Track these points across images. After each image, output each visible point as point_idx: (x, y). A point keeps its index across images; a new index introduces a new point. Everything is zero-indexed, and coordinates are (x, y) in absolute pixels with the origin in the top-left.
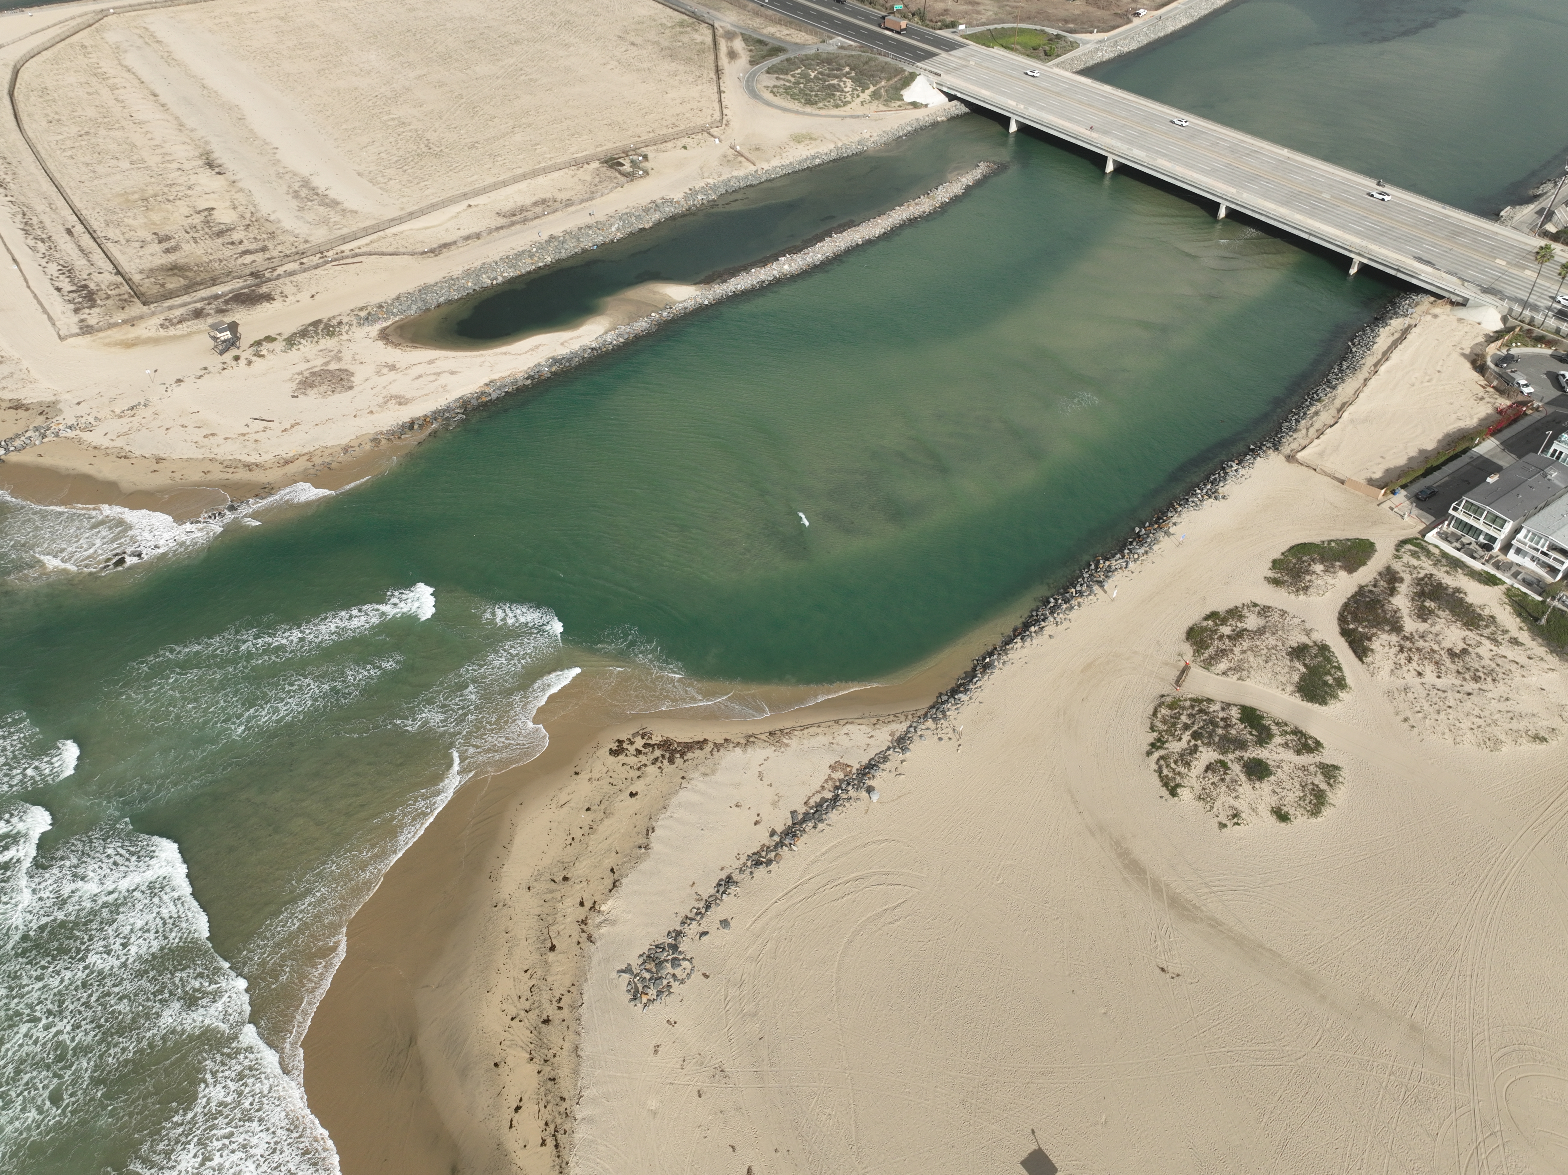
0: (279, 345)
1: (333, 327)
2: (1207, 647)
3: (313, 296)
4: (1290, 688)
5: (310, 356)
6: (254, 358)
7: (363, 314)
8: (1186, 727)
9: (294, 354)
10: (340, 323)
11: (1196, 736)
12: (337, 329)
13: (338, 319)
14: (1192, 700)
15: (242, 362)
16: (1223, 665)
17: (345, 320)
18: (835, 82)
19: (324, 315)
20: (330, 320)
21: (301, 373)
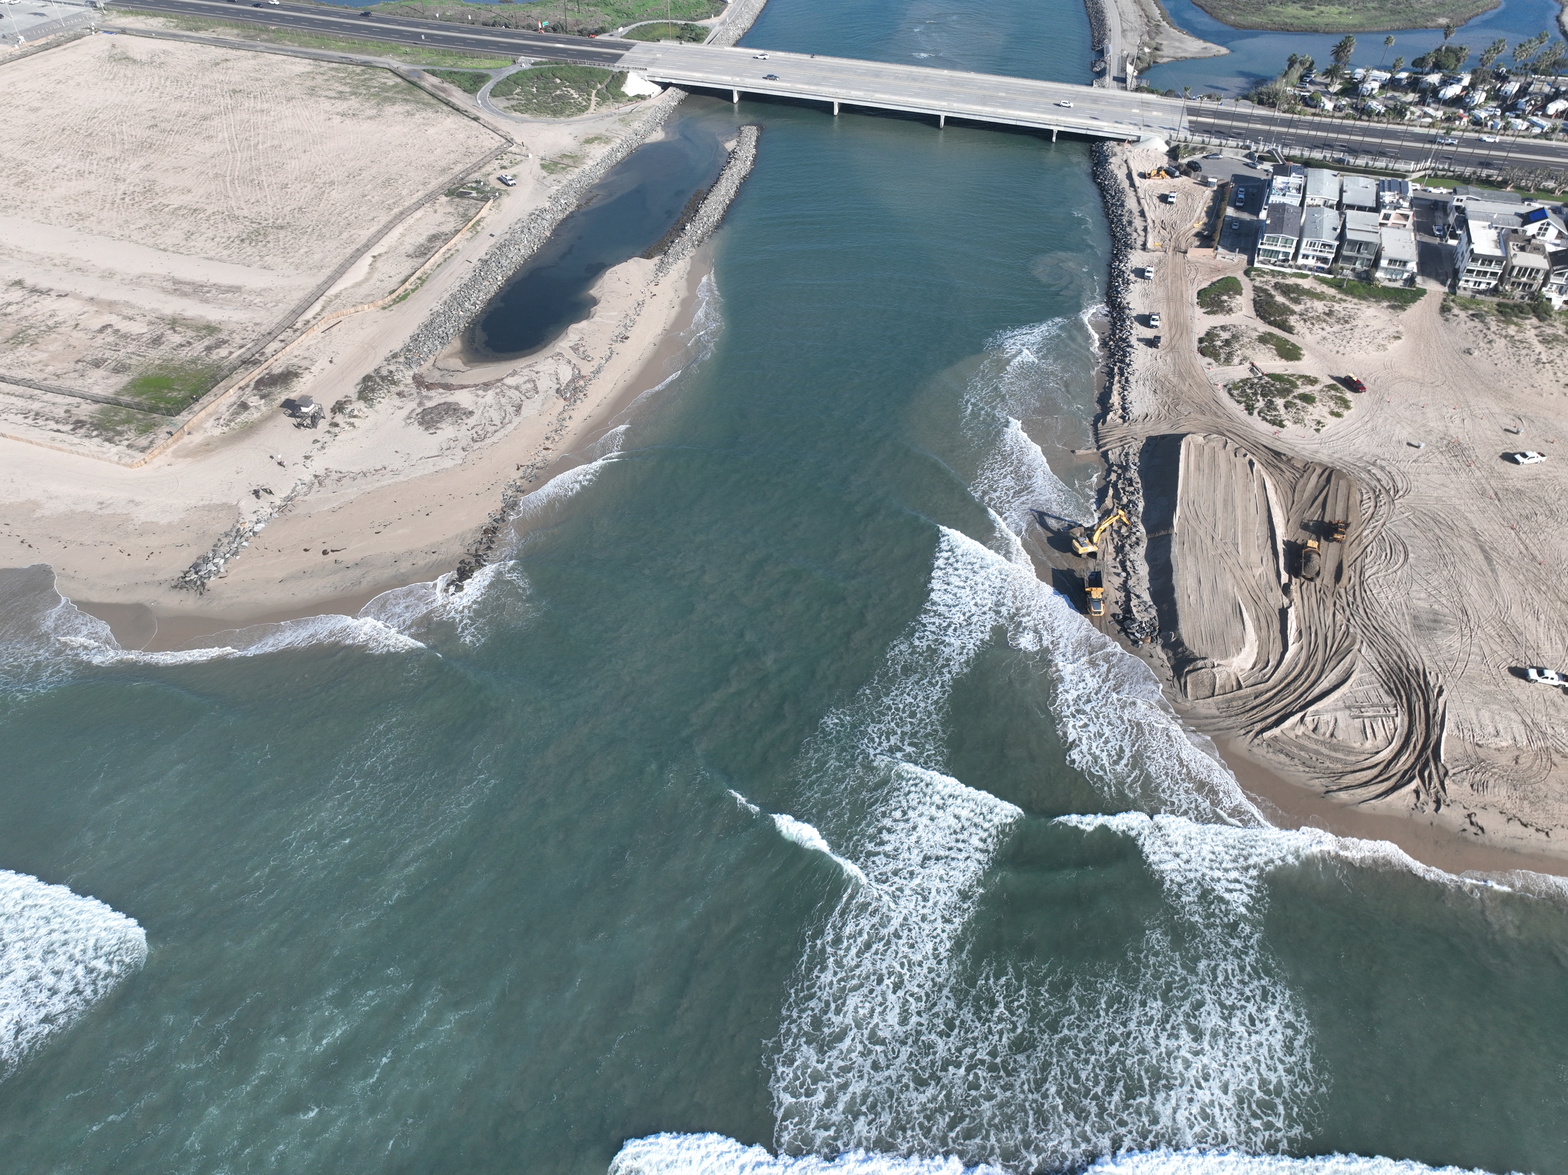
0: (359, 404)
1: (388, 376)
2: (1219, 355)
3: (331, 362)
4: (1277, 358)
5: (398, 403)
6: (351, 420)
8: (1255, 394)
9: (382, 407)
10: (391, 372)
11: (1264, 395)
12: (395, 377)
13: (385, 370)
14: (1242, 381)
15: (344, 426)
16: (1236, 360)
18: (558, 92)
20: (378, 373)
21: (409, 418)
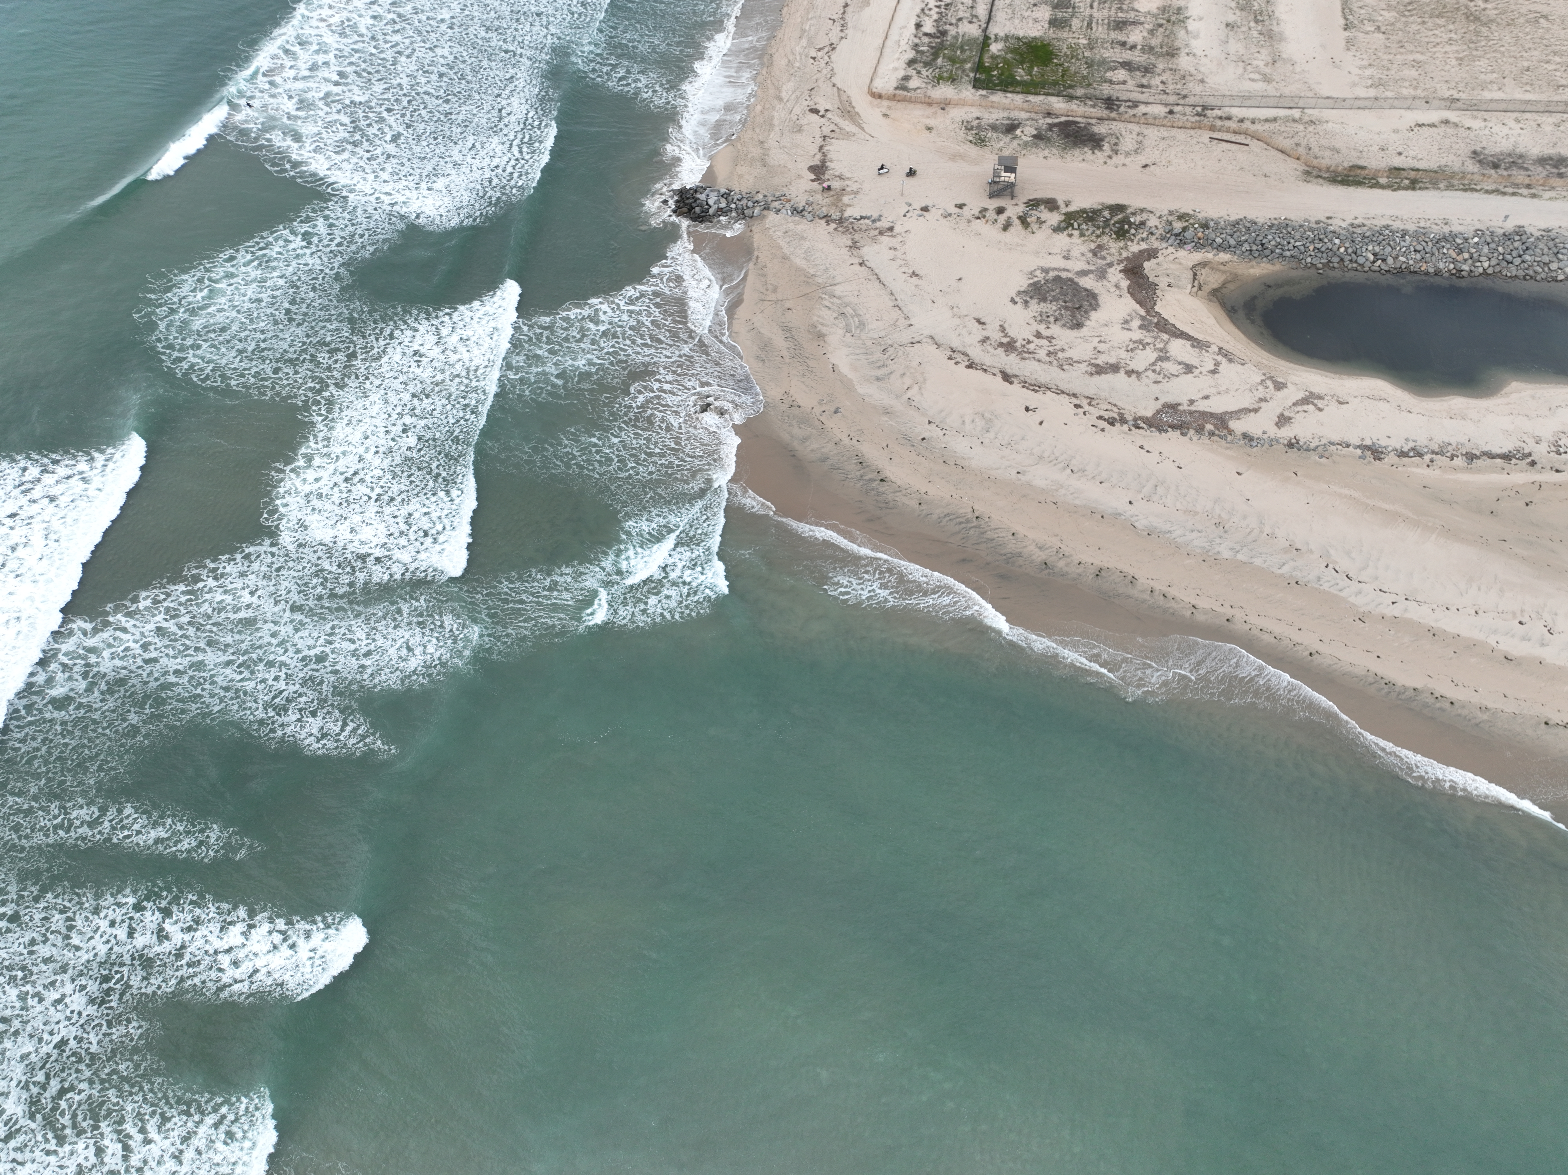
0: (1054, 218)
1: (1130, 224)
3: (1145, 166)
5: (1075, 253)
6: (1016, 222)
7: (1178, 226)
9: (1062, 240)
10: (1143, 223)
12: (1133, 231)
13: (1145, 216)
15: (1002, 218)
17: (1153, 222)
19: (1134, 202)
20: (1134, 214)
21: (1046, 271)
